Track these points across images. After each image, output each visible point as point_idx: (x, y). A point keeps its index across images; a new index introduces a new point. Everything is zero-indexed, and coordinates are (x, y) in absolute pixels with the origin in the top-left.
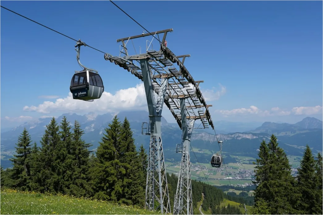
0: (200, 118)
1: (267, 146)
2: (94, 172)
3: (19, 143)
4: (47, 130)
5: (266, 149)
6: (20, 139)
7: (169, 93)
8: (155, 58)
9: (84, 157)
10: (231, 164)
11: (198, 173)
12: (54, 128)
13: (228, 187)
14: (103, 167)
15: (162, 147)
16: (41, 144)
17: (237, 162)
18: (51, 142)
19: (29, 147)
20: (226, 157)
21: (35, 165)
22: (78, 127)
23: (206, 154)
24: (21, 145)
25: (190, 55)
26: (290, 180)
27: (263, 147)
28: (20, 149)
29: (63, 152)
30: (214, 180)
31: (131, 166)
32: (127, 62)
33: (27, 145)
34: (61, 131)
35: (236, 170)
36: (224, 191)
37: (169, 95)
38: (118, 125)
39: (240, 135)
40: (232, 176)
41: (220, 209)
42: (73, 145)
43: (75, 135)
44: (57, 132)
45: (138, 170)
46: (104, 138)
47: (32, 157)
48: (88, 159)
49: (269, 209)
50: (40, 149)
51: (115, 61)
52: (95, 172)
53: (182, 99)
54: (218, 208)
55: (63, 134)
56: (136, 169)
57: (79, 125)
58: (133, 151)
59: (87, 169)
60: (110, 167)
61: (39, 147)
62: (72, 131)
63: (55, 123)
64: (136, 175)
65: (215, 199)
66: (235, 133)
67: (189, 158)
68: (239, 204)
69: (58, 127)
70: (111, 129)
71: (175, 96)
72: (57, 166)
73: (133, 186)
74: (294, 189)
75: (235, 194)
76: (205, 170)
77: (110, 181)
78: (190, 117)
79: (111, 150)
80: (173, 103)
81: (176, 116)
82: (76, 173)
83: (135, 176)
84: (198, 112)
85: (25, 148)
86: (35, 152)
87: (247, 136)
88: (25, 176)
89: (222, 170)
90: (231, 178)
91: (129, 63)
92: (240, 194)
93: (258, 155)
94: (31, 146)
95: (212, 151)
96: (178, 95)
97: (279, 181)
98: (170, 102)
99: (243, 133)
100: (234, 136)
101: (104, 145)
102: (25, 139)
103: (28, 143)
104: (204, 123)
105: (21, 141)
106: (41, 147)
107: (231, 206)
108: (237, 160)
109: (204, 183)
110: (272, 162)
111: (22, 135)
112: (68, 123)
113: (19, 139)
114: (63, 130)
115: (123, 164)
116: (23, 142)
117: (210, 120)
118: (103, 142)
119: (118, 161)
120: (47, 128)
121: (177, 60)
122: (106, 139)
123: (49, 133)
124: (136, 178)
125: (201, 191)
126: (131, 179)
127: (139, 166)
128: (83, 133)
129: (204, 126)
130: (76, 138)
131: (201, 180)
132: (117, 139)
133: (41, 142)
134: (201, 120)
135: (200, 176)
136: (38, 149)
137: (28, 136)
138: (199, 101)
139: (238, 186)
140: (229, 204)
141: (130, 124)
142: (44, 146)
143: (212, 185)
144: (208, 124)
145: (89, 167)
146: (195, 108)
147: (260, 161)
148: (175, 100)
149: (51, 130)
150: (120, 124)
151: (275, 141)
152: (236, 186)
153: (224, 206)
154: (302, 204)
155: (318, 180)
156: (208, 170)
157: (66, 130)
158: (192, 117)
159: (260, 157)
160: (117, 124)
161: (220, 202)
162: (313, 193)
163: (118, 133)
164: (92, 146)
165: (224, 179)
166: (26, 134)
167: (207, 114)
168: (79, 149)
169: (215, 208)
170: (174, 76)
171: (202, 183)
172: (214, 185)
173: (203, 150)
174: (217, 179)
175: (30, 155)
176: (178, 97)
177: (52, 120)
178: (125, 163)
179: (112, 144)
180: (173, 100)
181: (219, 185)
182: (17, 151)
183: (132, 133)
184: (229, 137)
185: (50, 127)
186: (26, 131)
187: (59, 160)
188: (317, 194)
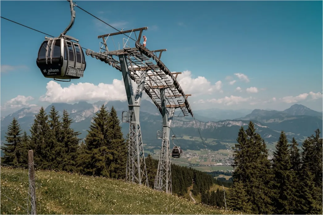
0: (180, 107)
1: (245, 132)
2: (82, 159)
3: (9, 132)
4: (37, 119)
5: (244, 135)
6: (10, 129)
7: (149, 84)
8: (132, 53)
9: (74, 144)
10: (221, 151)
11: (189, 160)
12: (43, 117)
13: (218, 173)
14: (91, 153)
15: (141, 133)
16: (31, 132)
17: (227, 148)
18: (40, 131)
19: (19, 136)
20: (217, 143)
21: (25, 153)
22: (67, 116)
23: (197, 141)
24: (10, 134)
25: (166, 50)
26: (265, 163)
27: (241, 133)
28: (10, 138)
29: (53, 140)
30: (205, 166)
31: (118, 152)
32: (107, 57)
33: (17, 134)
34: (50, 120)
35: (226, 156)
36: (214, 177)
37: (149, 86)
38: (106, 113)
39: (230, 122)
40: (222, 163)
41: (209, 194)
42: (62, 133)
43: (64, 124)
44: (46, 122)
45: (125, 156)
46: (92, 126)
47: (22, 146)
48: (77, 146)
49: (245, 189)
50: (30, 138)
51: (96, 56)
52: (84, 159)
53: (162, 90)
54: (208, 192)
55: (52, 123)
56: (123, 155)
57: (67, 115)
58: (120, 139)
59: (76, 156)
60: (99, 153)
61: (29, 136)
62: (61, 120)
63: (44, 113)
64: (123, 160)
65: (205, 185)
66: (225, 121)
67: (169, 143)
68: (228, 188)
69: (47, 116)
70: (98, 117)
71: (156, 87)
72: (47, 153)
73: (120, 171)
74: (269, 171)
75: (225, 179)
76: (196, 157)
77: (98, 166)
78: (171, 106)
79: (99, 137)
80: (154, 93)
81: (157, 105)
82: (66, 159)
83: (123, 162)
84: (178, 101)
85: (15, 137)
86: (25, 141)
87: (237, 123)
88: (16, 163)
89: (213, 157)
90: (221, 164)
91: (109, 58)
92: (229, 179)
93: (237, 141)
94: (21, 135)
95: (203, 138)
96: (158, 85)
97: (255, 163)
98: (151, 92)
99: (233, 121)
100: (225, 124)
101: (93, 132)
102: (15, 128)
103: (18, 132)
104: (184, 111)
105: (11, 131)
106: (31, 136)
107: (220, 191)
108: (227, 147)
109: (195, 169)
110: (249, 147)
111: (12, 124)
112: (57, 112)
113: (8, 128)
114: (51, 119)
115: (111, 151)
116: (13, 131)
117: (189, 108)
118: (91, 130)
119: (106, 148)
120: (36, 117)
121: (152, 55)
122: (94, 128)
123: (38, 122)
124: (123, 163)
125: (192, 177)
126: (118, 164)
127: (126, 152)
128: (72, 122)
129: (184, 114)
130: (65, 127)
131: (192, 167)
132: (105, 127)
133: (31, 131)
134: (181, 108)
135: (191, 163)
136: (28, 137)
137: (17, 125)
138: (177, 91)
139: (227, 172)
140: (218, 189)
141: (117, 113)
142: (34, 134)
143: (203, 171)
144: (188, 112)
145: (78, 154)
146: (174, 97)
147: (238, 146)
148: (155, 90)
149: (40, 119)
150: (107, 113)
151: (252, 127)
152: (225, 172)
153: (213, 191)
154: (275, 184)
155: (290, 162)
156: (198, 157)
157: (55, 119)
158: (173, 105)
159: (238, 142)
160: (104, 113)
161: (210, 187)
162: (284, 174)
163: (105, 121)
164: (81, 134)
165: (215, 165)
166: (16, 123)
167: (186, 103)
168: (68, 138)
169: (205, 192)
170: (152, 69)
171: (193, 169)
172: (205, 171)
173: (194, 137)
174: (207, 166)
175: (20, 144)
176: (159, 88)
177: (41, 110)
178: (113, 149)
179: (99, 132)
180: (154, 90)
181: (209, 171)
182: (7, 140)
183: (119, 122)
184: (219, 125)
185: (39, 117)
186: (16, 120)
187: (48, 148)
188: (288, 174)
